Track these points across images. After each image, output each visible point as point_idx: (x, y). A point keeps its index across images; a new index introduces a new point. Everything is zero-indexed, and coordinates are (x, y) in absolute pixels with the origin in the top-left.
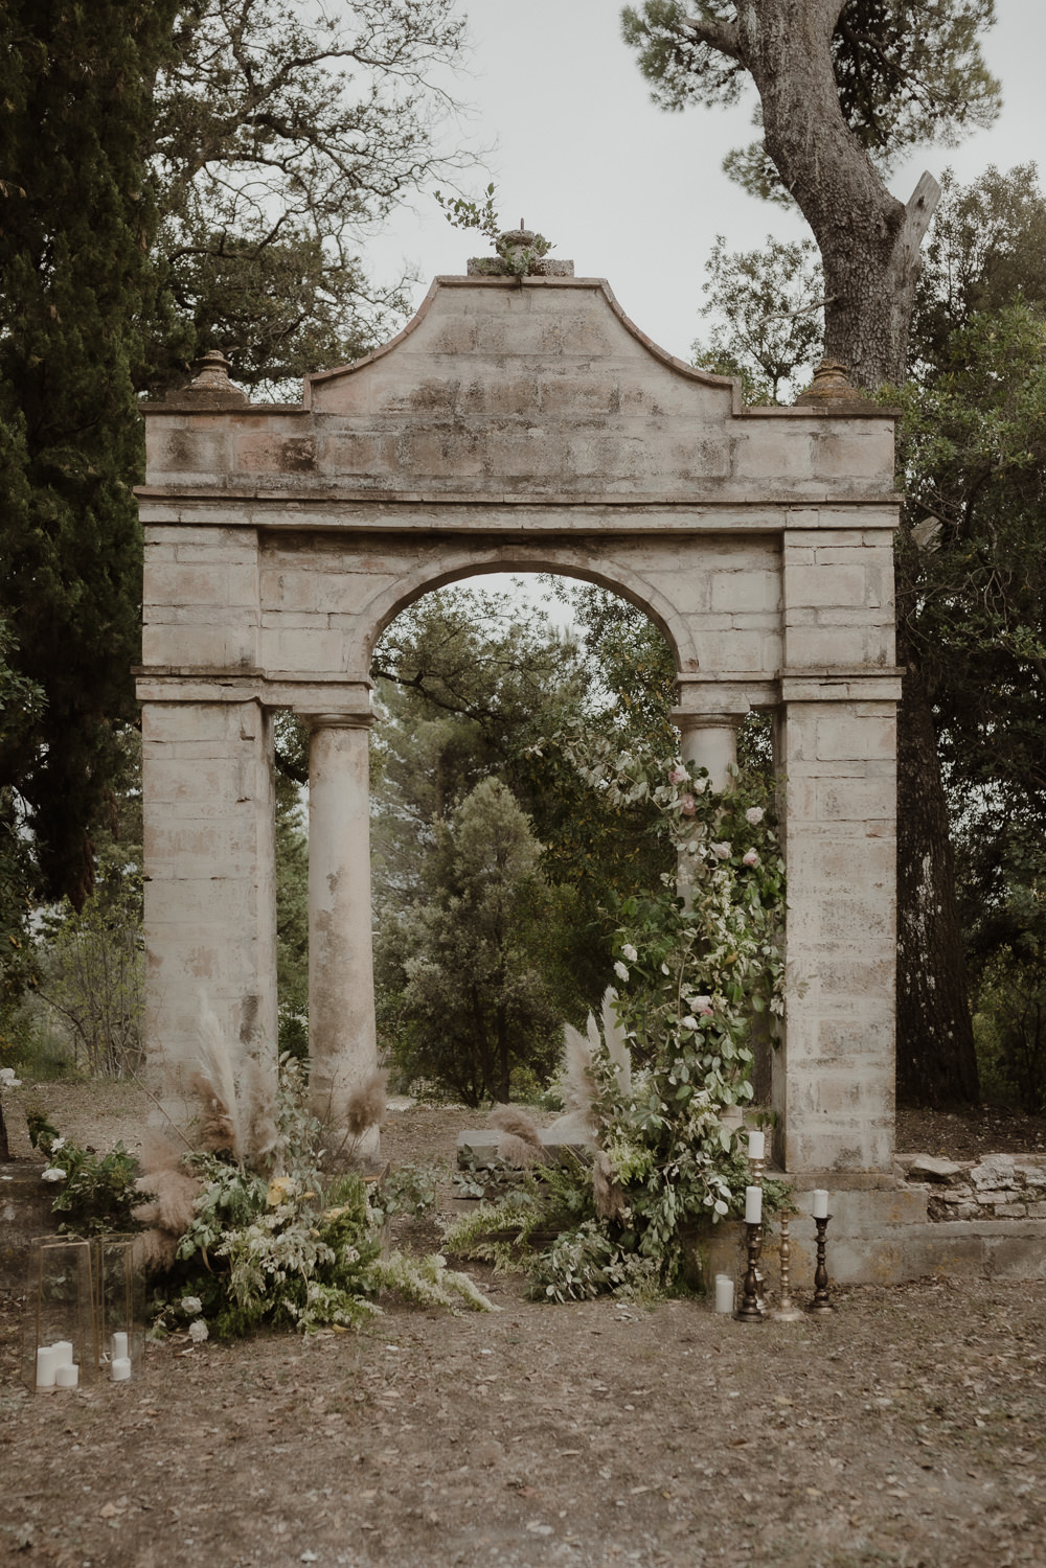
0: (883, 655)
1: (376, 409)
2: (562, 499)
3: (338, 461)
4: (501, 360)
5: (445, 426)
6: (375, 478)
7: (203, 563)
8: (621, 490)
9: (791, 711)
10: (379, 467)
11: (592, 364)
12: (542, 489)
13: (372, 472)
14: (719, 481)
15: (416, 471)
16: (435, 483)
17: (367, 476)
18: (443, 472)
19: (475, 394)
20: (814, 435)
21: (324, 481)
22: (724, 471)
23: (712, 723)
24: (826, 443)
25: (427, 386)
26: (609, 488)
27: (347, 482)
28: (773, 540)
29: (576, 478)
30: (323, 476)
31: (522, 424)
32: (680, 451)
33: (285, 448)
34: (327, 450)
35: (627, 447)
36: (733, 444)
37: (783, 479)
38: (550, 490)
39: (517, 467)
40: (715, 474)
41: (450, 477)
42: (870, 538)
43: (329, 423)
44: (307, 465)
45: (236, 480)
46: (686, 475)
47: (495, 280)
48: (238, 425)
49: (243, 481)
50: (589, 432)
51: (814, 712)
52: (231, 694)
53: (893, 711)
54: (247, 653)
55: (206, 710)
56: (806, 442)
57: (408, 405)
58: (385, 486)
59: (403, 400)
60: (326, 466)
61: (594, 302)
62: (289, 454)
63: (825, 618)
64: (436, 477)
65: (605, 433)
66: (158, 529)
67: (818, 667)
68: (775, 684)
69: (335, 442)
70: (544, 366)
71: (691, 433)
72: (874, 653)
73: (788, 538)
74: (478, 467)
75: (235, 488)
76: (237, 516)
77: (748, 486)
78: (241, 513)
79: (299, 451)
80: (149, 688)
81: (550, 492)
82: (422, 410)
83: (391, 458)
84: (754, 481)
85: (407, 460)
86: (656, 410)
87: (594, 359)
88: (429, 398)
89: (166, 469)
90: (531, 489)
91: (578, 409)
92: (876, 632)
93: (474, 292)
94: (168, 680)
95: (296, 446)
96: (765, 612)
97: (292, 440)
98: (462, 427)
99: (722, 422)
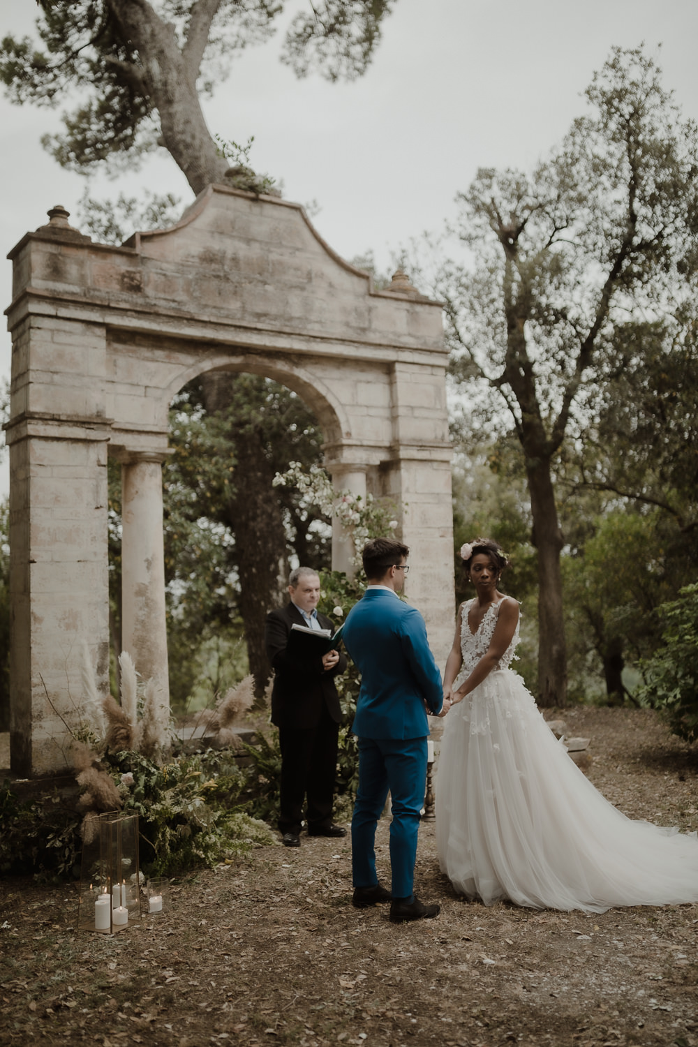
1: (178, 260)
2: (287, 330)
3: (156, 289)
4: (249, 241)
5: (218, 277)
6: (179, 303)
7: (70, 345)
8: (315, 329)
9: (403, 465)
10: (181, 296)
11: (297, 253)
12: (273, 322)
13: (177, 299)
14: (364, 330)
15: (203, 302)
16: (214, 311)
17: (174, 301)
18: (219, 305)
19: (235, 260)
20: (408, 311)
21: (148, 300)
22: (366, 325)
24: (413, 317)
25: (207, 250)
26: (309, 326)
27: (162, 303)
28: (389, 367)
29: (291, 319)
30: (148, 297)
31: (262, 282)
32: (344, 310)
33: (123, 276)
34: (149, 281)
35: (317, 304)
36: (370, 310)
37: (395, 333)
38: (278, 323)
39: (260, 308)
40: (362, 325)
41: (222, 308)
43: (150, 264)
44: (137, 289)
45: (92, 293)
46: (347, 324)
47: (243, 193)
48: (93, 256)
49: (97, 293)
50: (298, 292)
51: (414, 465)
52: (92, 435)
53: (449, 467)
54: (100, 408)
55: (75, 445)
56: (404, 314)
57: (196, 260)
58: (185, 308)
59: (193, 257)
60: (149, 291)
61: (296, 217)
62: (126, 280)
64: (215, 307)
65: (305, 294)
66: (40, 319)
67: (414, 440)
68: (393, 449)
69: (154, 277)
70: (272, 249)
71: (349, 301)
72: (439, 436)
73: (398, 367)
74: (238, 304)
75: (92, 297)
76: (95, 316)
77: (378, 335)
78: (98, 315)
79: (132, 279)
80: (37, 427)
81: (279, 325)
82: (205, 265)
83: (188, 291)
84: (380, 332)
85: (197, 294)
86: (331, 285)
87: (298, 249)
88: (209, 258)
89: (45, 278)
90: (267, 321)
91: (290, 277)
92: (440, 423)
93: (231, 199)
94: (50, 422)
95: (130, 276)
96: (383, 407)
97: (128, 272)
98: (228, 279)
99: (363, 297)
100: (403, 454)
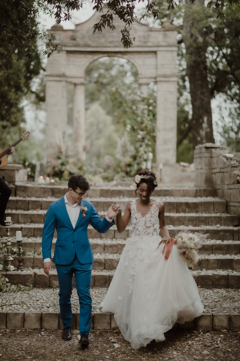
1: (87, 30)
3: (80, 39)
15: (94, 40)
16: (96, 43)
17: (85, 41)
18: (98, 41)
22: (147, 40)
24: (165, 36)
27: (81, 42)
28: (155, 52)
30: (77, 41)
32: (139, 37)
34: (78, 37)
36: (149, 36)
37: (157, 42)
39: (111, 40)
42: (172, 52)
43: (79, 32)
44: (75, 39)
46: (140, 41)
48: (63, 32)
49: (63, 42)
51: (163, 83)
52: (61, 79)
54: (64, 72)
55: (57, 82)
56: (162, 35)
58: (88, 43)
62: (72, 37)
63: (164, 66)
67: (163, 75)
71: (141, 33)
72: (173, 72)
73: (158, 53)
74: (104, 40)
77: (151, 43)
80: (48, 78)
83: (89, 38)
85: (92, 38)
90: (113, 44)
92: (173, 69)
94: (51, 77)
96: (154, 65)
99: (146, 32)
100: (158, 79)
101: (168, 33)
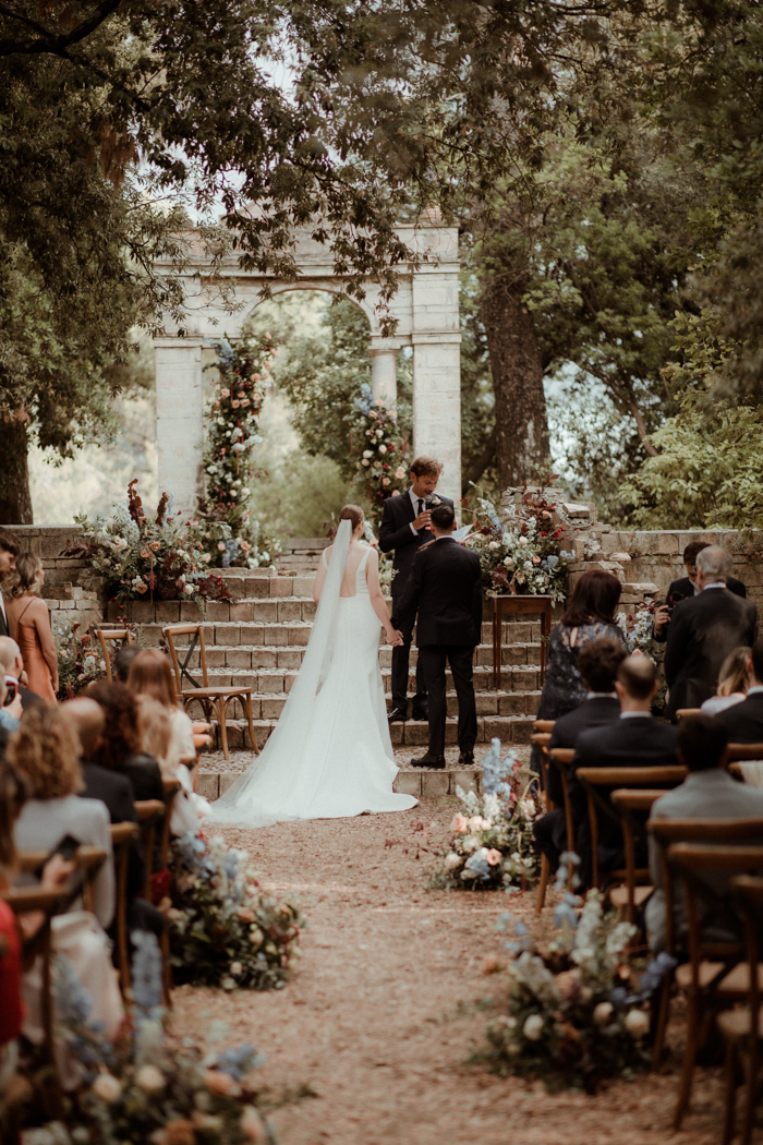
0: (454, 324)
2: (323, 263)
9: (416, 347)
12: (314, 259)
21: (227, 257)
23: (385, 353)
24: (430, 239)
28: (408, 278)
29: (328, 254)
30: (227, 255)
38: (317, 259)
42: (449, 277)
45: (192, 258)
49: (194, 258)
51: (426, 348)
52: (191, 344)
53: (458, 347)
55: (180, 350)
56: (422, 238)
63: (430, 309)
67: (427, 329)
68: (410, 337)
72: (450, 323)
73: (415, 277)
75: (192, 261)
76: (192, 273)
78: (194, 271)
80: (159, 342)
81: (318, 260)
90: (310, 259)
92: (451, 315)
96: (406, 307)
100: (415, 340)
101: (435, 232)
